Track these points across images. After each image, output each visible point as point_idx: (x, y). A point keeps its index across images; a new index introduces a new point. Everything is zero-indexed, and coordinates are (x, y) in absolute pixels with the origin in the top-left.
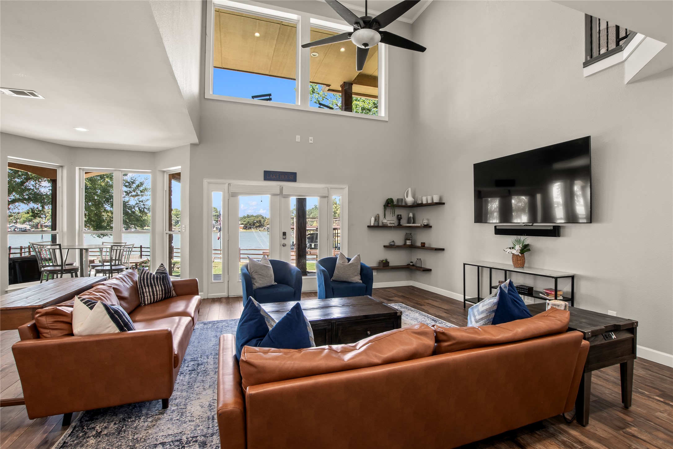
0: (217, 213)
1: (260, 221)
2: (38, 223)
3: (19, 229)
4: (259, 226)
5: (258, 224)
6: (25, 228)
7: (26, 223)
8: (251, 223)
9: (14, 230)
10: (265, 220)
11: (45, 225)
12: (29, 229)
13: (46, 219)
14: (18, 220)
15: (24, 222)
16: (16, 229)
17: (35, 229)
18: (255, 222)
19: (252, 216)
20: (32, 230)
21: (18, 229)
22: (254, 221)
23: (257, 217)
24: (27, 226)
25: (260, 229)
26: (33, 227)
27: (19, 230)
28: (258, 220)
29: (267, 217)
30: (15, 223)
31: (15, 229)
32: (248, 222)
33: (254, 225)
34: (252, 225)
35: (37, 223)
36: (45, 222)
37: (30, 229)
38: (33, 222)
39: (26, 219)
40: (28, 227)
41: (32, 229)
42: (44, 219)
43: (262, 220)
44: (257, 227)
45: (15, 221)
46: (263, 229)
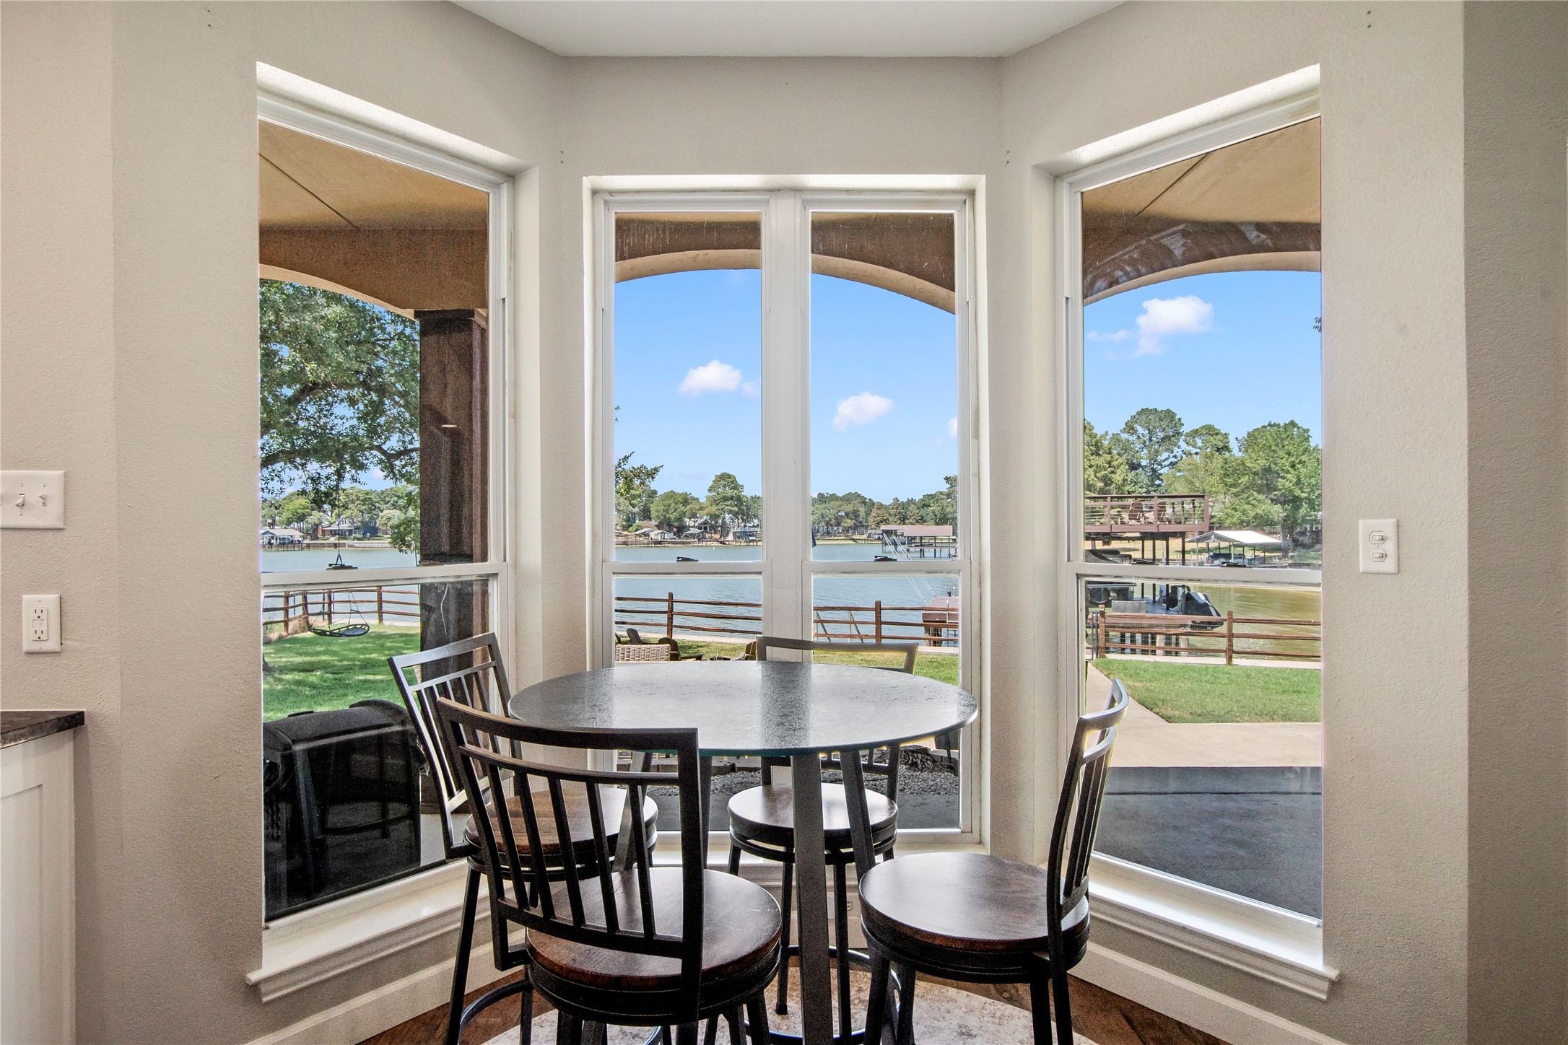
0: (736, 491)
1: (855, 514)
2: (317, 526)
3: (280, 539)
4: (855, 528)
5: (849, 523)
6: (291, 536)
7: (292, 526)
8: (830, 520)
9: (269, 543)
10: (871, 511)
11: (331, 531)
12: (298, 541)
13: (333, 514)
14: (277, 518)
15: (289, 522)
16: (272, 542)
17: (312, 540)
18: (841, 517)
19: (833, 497)
20: (305, 542)
21: (276, 539)
22: (839, 511)
23: (849, 498)
24: (294, 533)
25: (855, 537)
26: (306, 533)
27: (280, 544)
28: (850, 508)
29: (875, 501)
30: (270, 525)
31: (270, 540)
32: (823, 516)
33: (838, 524)
34: (832, 525)
35: (315, 524)
36: (332, 521)
37: (300, 539)
38: (307, 522)
39: (291, 516)
40: (297, 535)
41: (304, 539)
42: (330, 513)
43: (860, 509)
44: (846, 530)
45: (270, 521)
46: (864, 537)
